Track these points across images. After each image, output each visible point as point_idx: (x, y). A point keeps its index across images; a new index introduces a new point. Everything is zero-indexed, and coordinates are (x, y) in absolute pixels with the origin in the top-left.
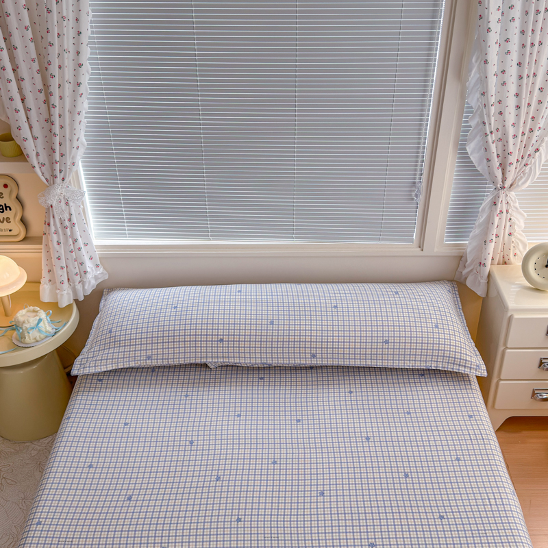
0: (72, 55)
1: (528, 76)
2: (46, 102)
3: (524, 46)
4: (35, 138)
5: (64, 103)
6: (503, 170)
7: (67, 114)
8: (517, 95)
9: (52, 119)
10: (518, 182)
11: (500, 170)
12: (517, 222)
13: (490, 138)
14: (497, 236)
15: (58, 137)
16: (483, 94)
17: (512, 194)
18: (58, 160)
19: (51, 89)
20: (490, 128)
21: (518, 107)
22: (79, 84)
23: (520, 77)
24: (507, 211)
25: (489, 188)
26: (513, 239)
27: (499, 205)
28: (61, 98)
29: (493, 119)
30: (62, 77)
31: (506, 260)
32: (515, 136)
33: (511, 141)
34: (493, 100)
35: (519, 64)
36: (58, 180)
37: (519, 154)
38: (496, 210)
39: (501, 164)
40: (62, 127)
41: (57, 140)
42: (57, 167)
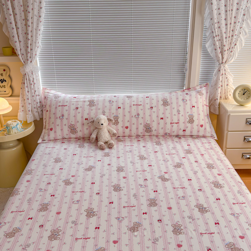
0: (38, 4)
1: (229, 11)
2: (26, 25)
4: (20, 42)
5: (33, 26)
7: (34, 30)
8: (225, 19)
9: (28, 32)
10: (229, 59)
11: (221, 54)
12: (230, 79)
13: (216, 39)
14: (222, 86)
15: (30, 40)
16: (211, 19)
17: (226, 66)
18: (29, 51)
19: (28, 18)
20: (215, 34)
21: (226, 25)
22: (40, 17)
23: (226, 11)
24: (225, 74)
26: (229, 87)
27: (221, 71)
28: (32, 23)
29: (216, 30)
30: (33, 14)
31: (227, 97)
32: (226, 38)
33: (225, 40)
34: (216, 21)
35: (225, 6)
36: (29, 62)
37: (228, 46)
38: (220, 73)
39: (221, 52)
40: (32, 36)
41: (29, 42)
42: (29, 55)
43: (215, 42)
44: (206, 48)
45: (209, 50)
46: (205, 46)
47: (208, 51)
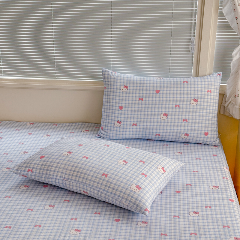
43: (236, 7)
44: (223, 16)
45: (228, 18)
46: (222, 12)
47: (228, 20)
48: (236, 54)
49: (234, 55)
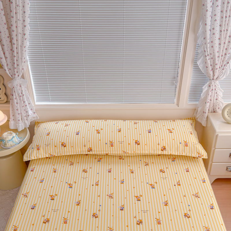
0: (21, 22)
1: (224, 31)
2: (11, 41)
3: (222, 17)
4: (6, 58)
5: (18, 43)
6: (213, 71)
7: (20, 47)
8: (219, 39)
9: (13, 49)
10: (220, 77)
11: (212, 71)
12: (219, 94)
13: (208, 58)
14: (211, 100)
15: (16, 57)
16: (204, 38)
17: (217, 82)
18: (16, 67)
19: (13, 36)
20: (207, 53)
21: (220, 44)
22: (24, 34)
23: (221, 31)
24: (215, 89)
25: (207, 79)
26: (218, 102)
27: (211, 87)
28: (17, 40)
29: (209, 49)
30: (17, 31)
31: (215, 110)
32: (219, 57)
33: (217, 59)
34: (208, 41)
35: (220, 25)
36: (16, 76)
37: (220, 64)
38: (210, 89)
39: (212, 69)
40: (17, 53)
41: (15, 59)
42: (16, 70)
43: (207, 61)
44: (197, 64)
45: (201, 67)
48: (205, 88)
49: (204, 88)
